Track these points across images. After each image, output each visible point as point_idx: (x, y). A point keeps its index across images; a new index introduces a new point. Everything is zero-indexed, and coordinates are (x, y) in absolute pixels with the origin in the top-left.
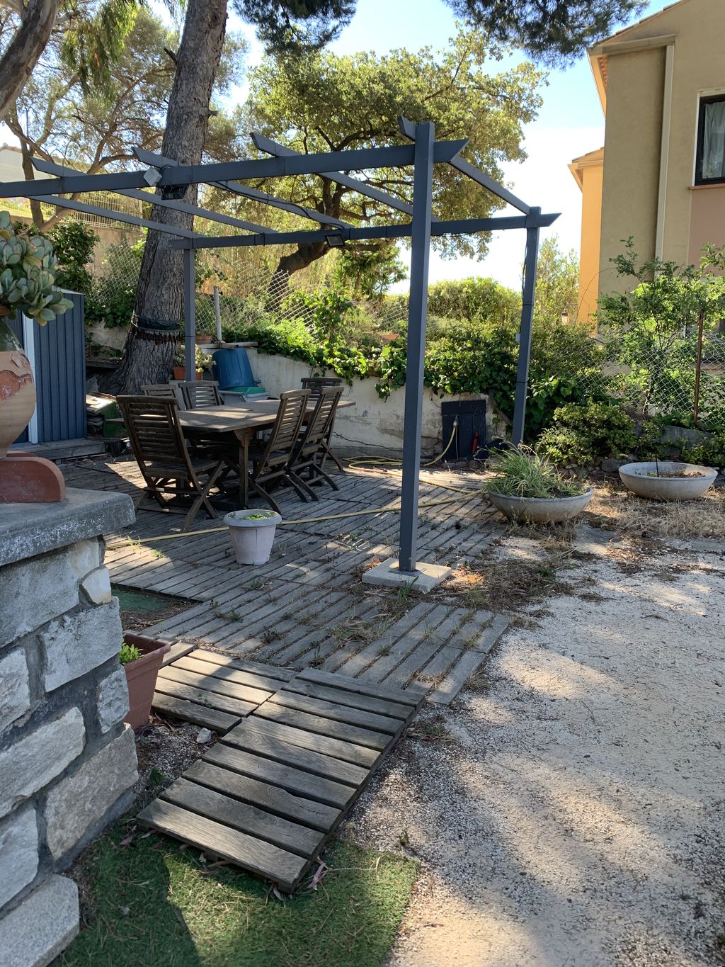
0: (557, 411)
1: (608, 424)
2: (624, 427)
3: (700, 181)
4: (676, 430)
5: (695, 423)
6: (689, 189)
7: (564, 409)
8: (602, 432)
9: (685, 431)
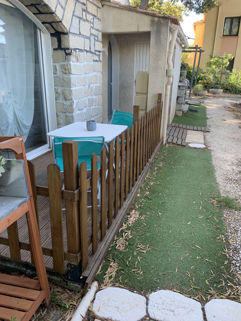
0: (199, 81)
1: (207, 83)
2: (210, 84)
3: (223, 36)
4: (217, 85)
5: (220, 84)
6: (221, 37)
7: (201, 81)
8: (206, 85)
9: (219, 85)
